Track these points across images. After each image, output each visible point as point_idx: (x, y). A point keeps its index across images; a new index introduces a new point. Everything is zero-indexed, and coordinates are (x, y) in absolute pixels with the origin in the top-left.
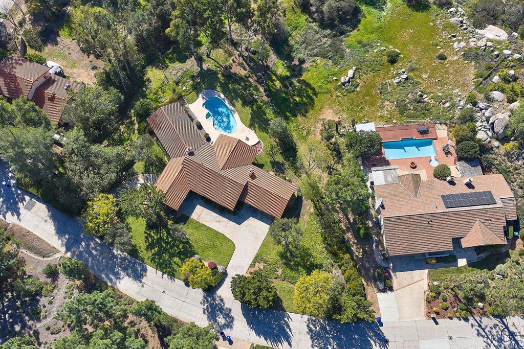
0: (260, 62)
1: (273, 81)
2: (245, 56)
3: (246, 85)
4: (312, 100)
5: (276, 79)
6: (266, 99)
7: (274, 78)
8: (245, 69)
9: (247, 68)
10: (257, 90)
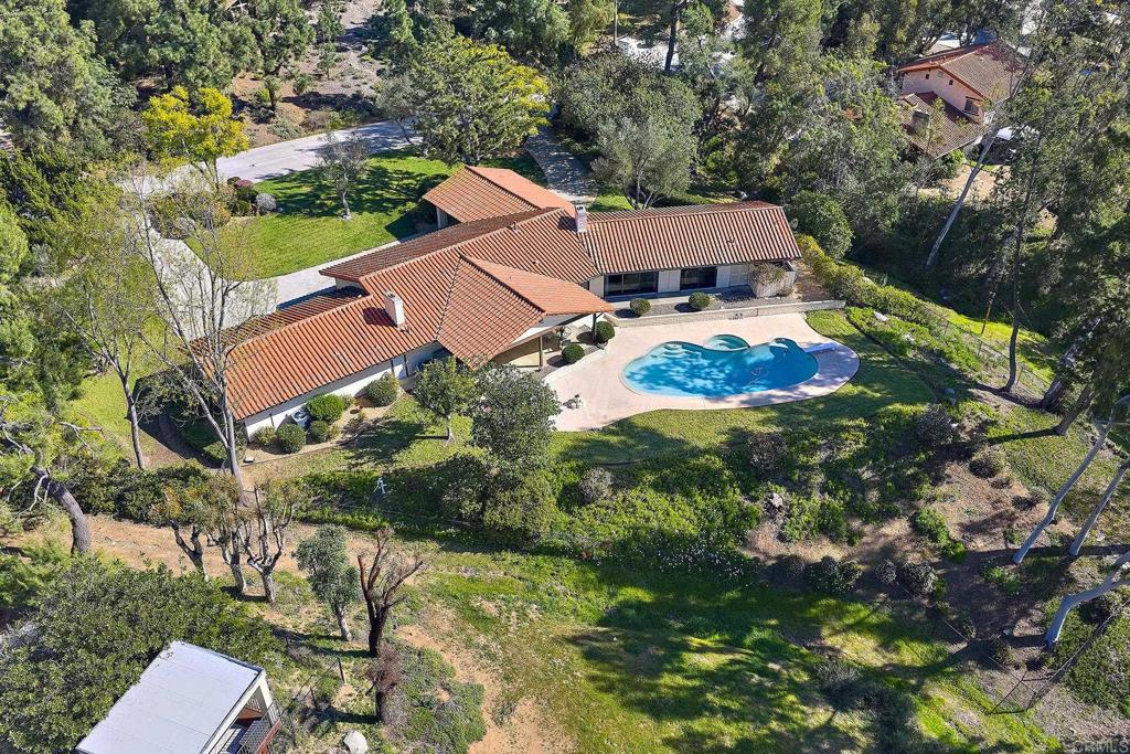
0: (1023, 628)
1: (888, 635)
2: (1065, 565)
3: (864, 487)
4: (658, 709)
5: (895, 659)
6: (766, 542)
7: (911, 654)
8: (973, 529)
9: (980, 544)
10: (826, 527)
